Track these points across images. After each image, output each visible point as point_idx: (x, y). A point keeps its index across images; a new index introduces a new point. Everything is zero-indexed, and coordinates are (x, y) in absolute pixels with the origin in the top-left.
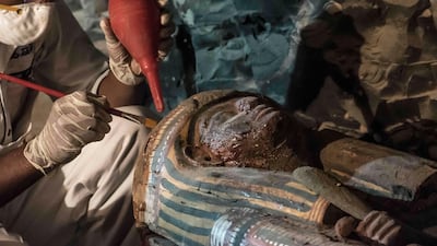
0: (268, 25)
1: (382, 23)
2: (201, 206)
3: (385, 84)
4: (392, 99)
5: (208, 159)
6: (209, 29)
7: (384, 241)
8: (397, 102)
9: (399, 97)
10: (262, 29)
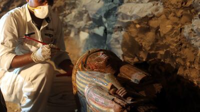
0: (123, 29)
1: (150, 31)
2: (84, 82)
3: (149, 48)
4: (151, 52)
5: (89, 68)
6: (111, 29)
7: (122, 96)
8: (152, 53)
9: (153, 52)
10: (122, 30)
